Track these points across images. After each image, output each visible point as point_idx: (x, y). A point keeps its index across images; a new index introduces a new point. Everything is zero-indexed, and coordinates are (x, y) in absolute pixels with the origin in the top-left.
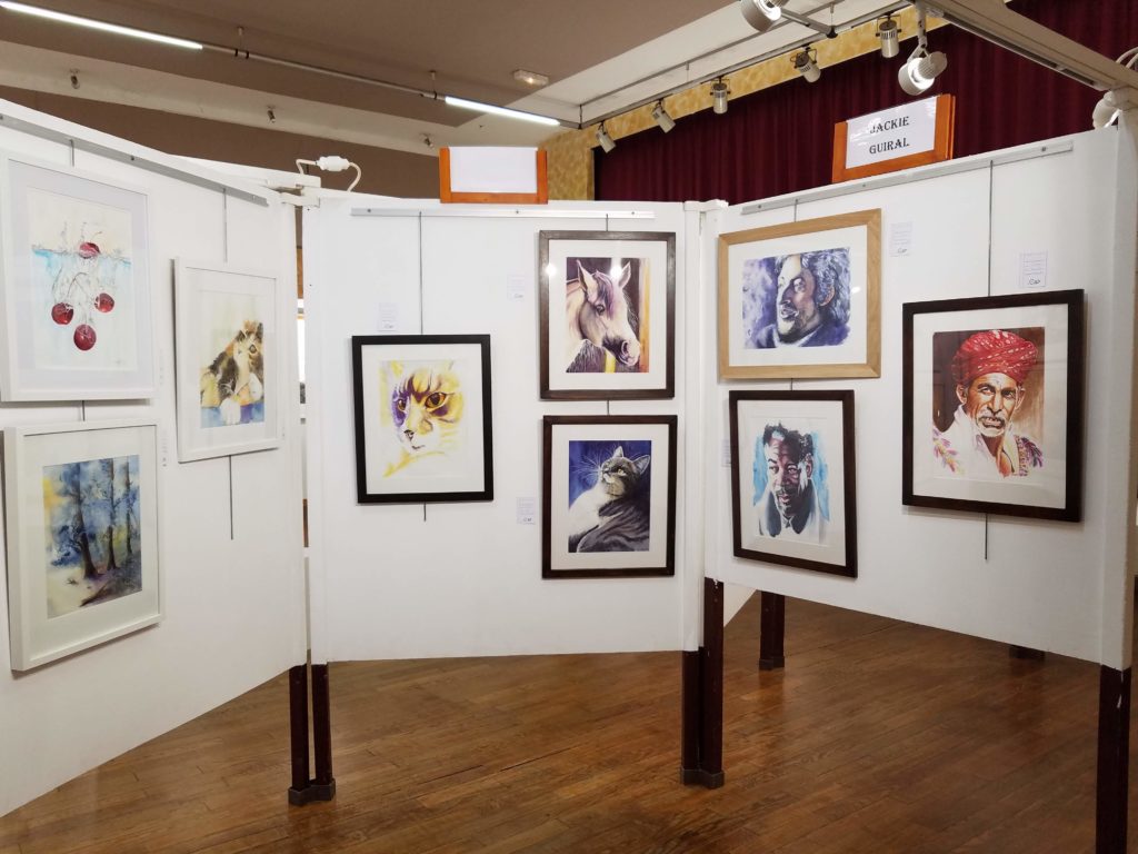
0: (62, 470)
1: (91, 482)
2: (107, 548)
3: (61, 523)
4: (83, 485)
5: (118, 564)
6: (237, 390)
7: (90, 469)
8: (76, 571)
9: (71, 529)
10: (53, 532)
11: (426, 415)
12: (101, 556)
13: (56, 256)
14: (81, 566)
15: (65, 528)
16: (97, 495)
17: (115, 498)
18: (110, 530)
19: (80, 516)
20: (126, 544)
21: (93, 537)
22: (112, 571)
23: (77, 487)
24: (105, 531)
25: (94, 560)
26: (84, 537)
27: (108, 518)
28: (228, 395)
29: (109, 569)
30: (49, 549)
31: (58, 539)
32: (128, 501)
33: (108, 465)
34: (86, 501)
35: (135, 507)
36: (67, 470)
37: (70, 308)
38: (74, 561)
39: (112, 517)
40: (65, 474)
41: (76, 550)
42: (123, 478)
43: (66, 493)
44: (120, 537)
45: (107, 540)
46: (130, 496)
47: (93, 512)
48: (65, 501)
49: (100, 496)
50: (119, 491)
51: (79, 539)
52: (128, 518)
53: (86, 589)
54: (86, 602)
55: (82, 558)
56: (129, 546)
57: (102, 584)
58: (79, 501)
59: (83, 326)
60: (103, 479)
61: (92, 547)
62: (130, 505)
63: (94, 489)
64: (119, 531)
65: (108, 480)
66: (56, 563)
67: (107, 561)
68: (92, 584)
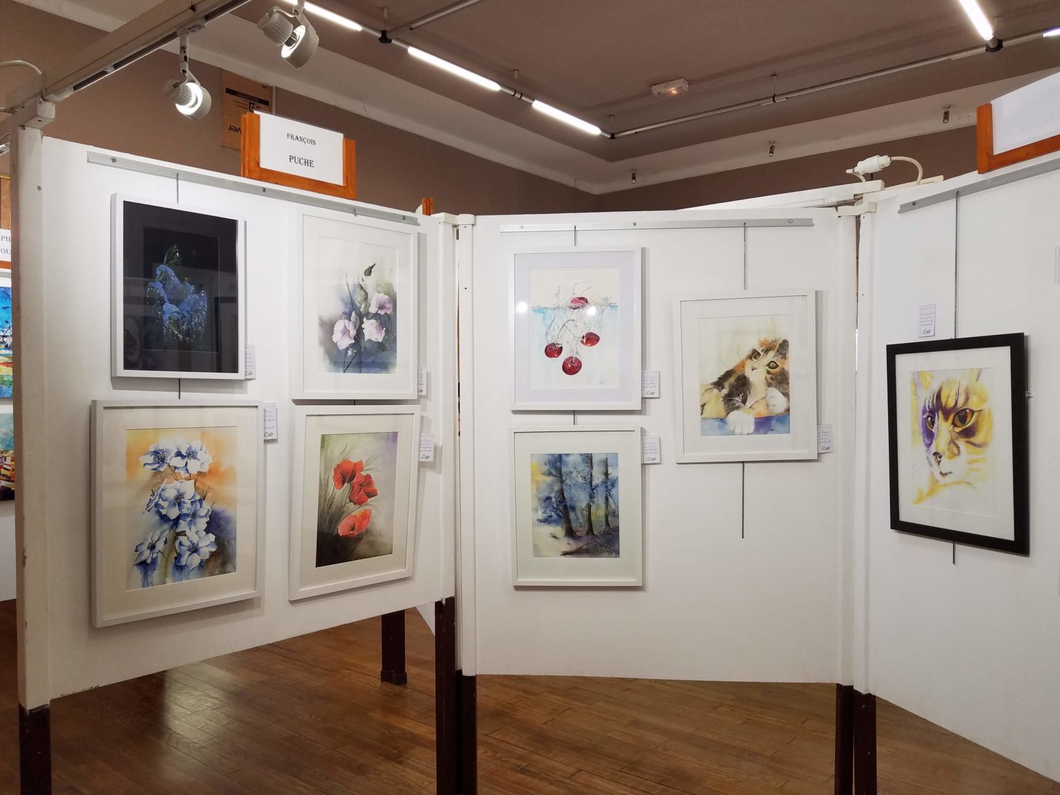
0: (547, 458)
1: (572, 469)
2: (586, 518)
3: (546, 494)
4: (564, 470)
5: (596, 532)
6: (748, 404)
7: (570, 459)
8: (559, 530)
9: (554, 500)
10: (540, 499)
11: (954, 435)
12: (580, 523)
13: (550, 311)
14: (562, 527)
15: (549, 498)
16: (577, 479)
17: (594, 483)
18: (589, 507)
19: (561, 492)
20: (604, 519)
21: (573, 509)
22: (590, 536)
23: (559, 471)
24: (584, 505)
25: (574, 525)
26: (565, 507)
27: (588, 497)
28: (738, 408)
29: (587, 534)
30: (536, 510)
31: (543, 505)
32: (606, 487)
33: (588, 459)
34: (568, 482)
35: (613, 492)
36: (551, 458)
37: (559, 346)
38: (556, 522)
39: (591, 497)
40: (549, 461)
41: (558, 515)
42: (603, 469)
43: (550, 474)
44: (599, 512)
45: (586, 513)
46: (609, 483)
47: (573, 490)
48: (549, 479)
49: (580, 480)
50: (598, 478)
51: (561, 508)
52: (607, 499)
53: (566, 544)
54: (565, 554)
55: (563, 521)
56: (607, 521)
57: (580, 544)
58: (562, 482)
59: (571, 358)
60: (583, 467)
61: (572, 515)
62: (608, 490)
63: (574, 474)
64: (598, 508)
65: (587, 469)
66: (540, 521)
67: (586, 528)
68: (571, 542)
